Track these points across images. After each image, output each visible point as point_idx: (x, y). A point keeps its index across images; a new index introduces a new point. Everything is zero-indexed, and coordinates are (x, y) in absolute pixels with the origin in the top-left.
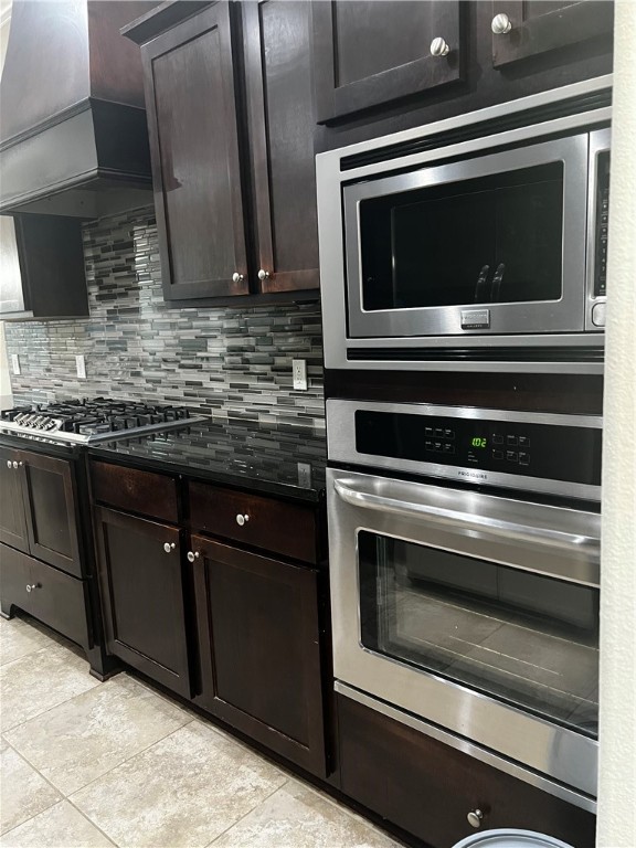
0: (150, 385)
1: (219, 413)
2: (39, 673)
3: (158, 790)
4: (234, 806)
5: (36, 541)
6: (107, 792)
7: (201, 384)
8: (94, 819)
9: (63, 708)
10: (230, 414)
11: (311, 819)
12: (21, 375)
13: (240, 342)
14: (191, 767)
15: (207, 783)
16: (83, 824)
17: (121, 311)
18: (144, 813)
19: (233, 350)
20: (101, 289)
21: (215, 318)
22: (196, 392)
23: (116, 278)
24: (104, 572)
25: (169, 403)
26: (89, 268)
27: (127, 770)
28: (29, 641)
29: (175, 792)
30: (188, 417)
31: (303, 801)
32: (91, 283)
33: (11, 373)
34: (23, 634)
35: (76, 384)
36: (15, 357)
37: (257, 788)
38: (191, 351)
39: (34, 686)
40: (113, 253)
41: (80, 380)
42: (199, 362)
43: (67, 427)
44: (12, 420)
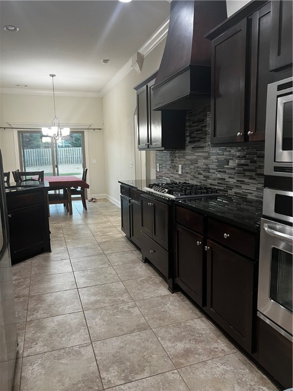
0: (205, 179)
1: (231, 192)
2: (151, 284)
3: (184, 337)
4: (212, 353)
5: (155, 234)
6: (166, 331)
7: (225, 179)
8: (159, 339)
9: (156, 299)
10: (236, 193)
11: (243, 369)
12: (159, 172)
13: (243, 161)
14: (198, 333)
15: (203, 341)
16: (155, 339)
17: (197, 148)
18: (177, 343)
19: (239, 165)
20: (190, 138)
21: (233, 151)
22: (223, 182)
23: (197, 134)
24: (176, 251)
25: (211, 186)
26: (187, 130)
27: (174, 326)
28: (149, 272)
29: (190, 340)
30: (217, 192)
31: (242, 361)
32: (187, 136)
33: (156, 171)
34: (148, 269)
35: (178, 176)
36: (158, 164)
37: (223, 350)
38: (222, 165)
39: (148, 288)
40: (196, 124)
41: (179, 175)
42: (225, 170)
43: (169, 193)
44: (152, 188)
